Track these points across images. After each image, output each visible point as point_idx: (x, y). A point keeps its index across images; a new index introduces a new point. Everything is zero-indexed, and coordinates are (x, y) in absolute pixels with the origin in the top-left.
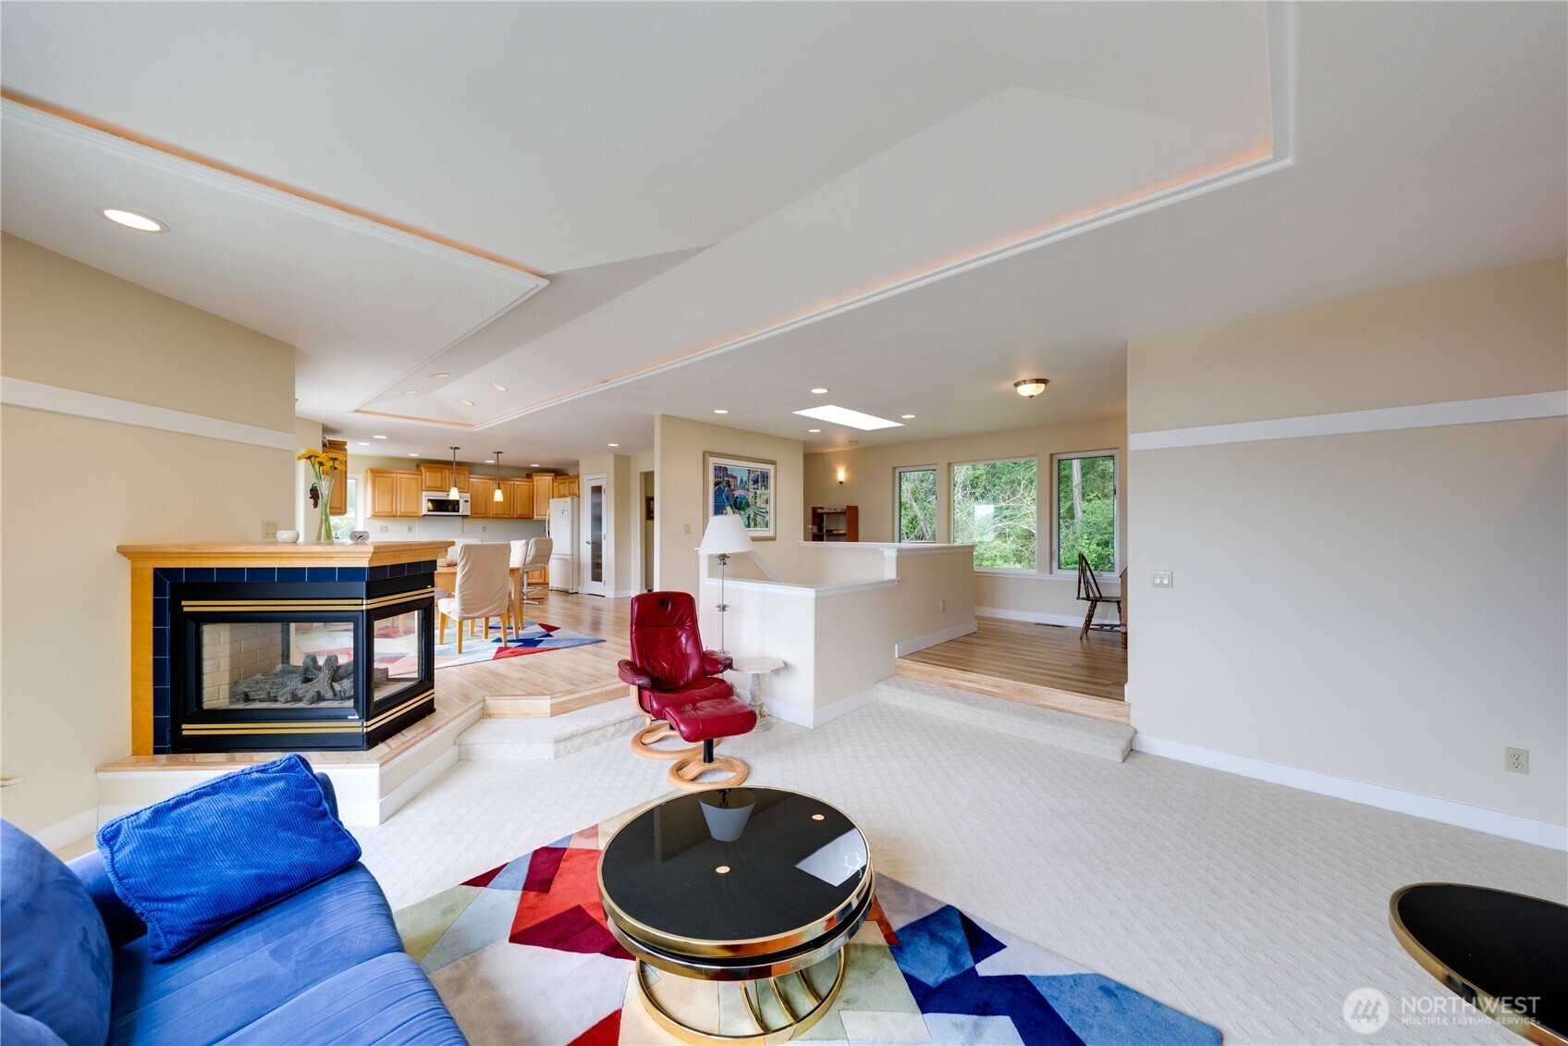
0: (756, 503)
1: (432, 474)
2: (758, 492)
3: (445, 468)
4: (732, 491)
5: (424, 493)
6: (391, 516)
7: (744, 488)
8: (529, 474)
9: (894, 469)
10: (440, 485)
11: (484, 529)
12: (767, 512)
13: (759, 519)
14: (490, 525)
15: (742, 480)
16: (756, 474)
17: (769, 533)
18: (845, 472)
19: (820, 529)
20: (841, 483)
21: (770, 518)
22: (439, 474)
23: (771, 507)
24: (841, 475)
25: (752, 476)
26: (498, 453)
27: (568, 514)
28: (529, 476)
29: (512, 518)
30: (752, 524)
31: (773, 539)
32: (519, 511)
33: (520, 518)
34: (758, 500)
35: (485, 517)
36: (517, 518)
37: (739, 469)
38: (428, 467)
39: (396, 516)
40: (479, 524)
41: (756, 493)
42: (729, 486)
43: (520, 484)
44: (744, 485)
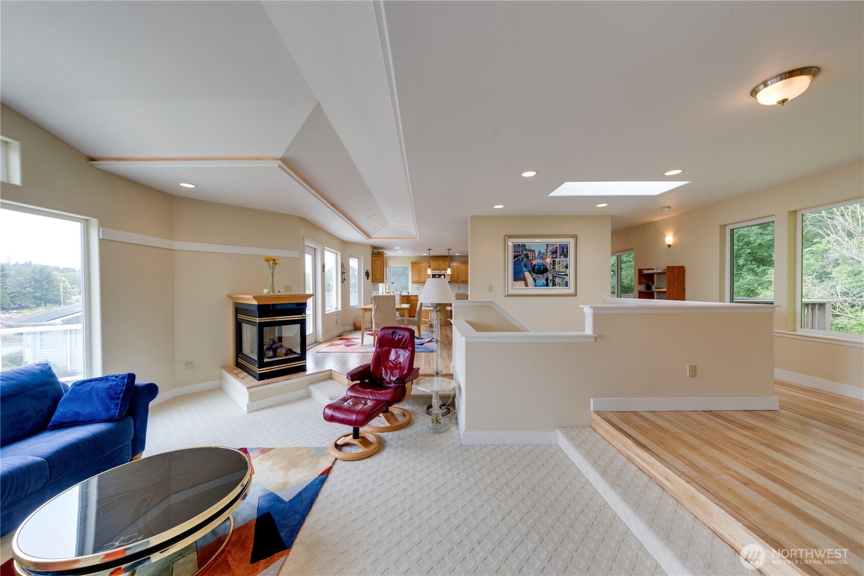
0: (554, 268)
1: (434, 262)
2: (557, 260)
3: (440, 259)
4: (530, 260)
6: (418, 282)
7: (542, 258)
9: (723, 227)
10: (437, 267)
12: (567, 275)
13: (557, 280)
15: (540, 252)
16: (555, 247)
17: (570, 290)
18: (673, 235)
19: (649, 287)
20: (669, 246)
21: (571, 279)
22: (437, 263)
23: (571, 271)
24: (669, 239)
25: (550, 248)
26: (449, 250)
30: (550, 284)
31: (575, 295)
34: (557, 266)
35: (457, 282)
37: (537, 245)
38: (433, 259)
39: (420, 283)
40: (456, 286)
41: (554, 261)
42: (527, 257)
44: (542, 256)
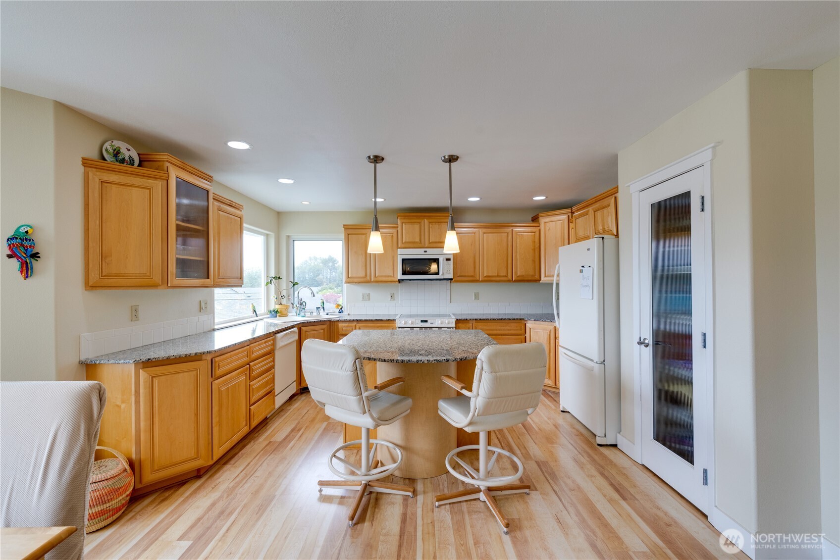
1: (409, 225)
3: (424, 217)
5: (399, 251)
6: (365, 281)
8: (535, 214)
10: (417, 240)
11: (477, 296)
14: (484, 290)
22: (417, 226)
27: (592, 273)
28: (535, 219)
29: (509, 281)
32: (520, 270)
33: (521, 280)
35: (473, 280)
36: (516, 281)
38: (405, 217)
39: (370, 282)
40: (469, 290)
43: (523, 231)
